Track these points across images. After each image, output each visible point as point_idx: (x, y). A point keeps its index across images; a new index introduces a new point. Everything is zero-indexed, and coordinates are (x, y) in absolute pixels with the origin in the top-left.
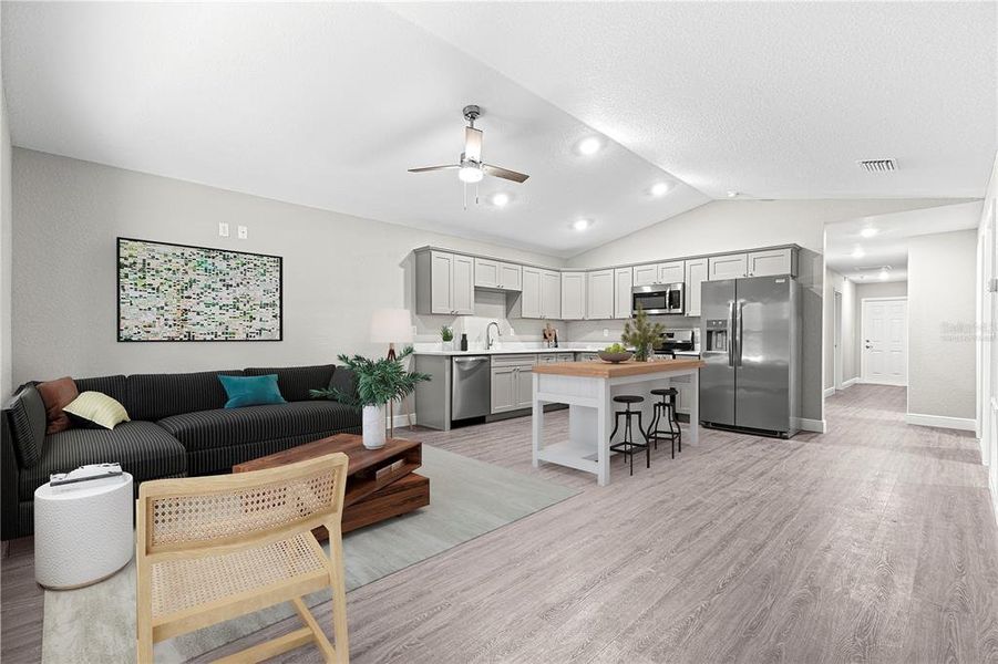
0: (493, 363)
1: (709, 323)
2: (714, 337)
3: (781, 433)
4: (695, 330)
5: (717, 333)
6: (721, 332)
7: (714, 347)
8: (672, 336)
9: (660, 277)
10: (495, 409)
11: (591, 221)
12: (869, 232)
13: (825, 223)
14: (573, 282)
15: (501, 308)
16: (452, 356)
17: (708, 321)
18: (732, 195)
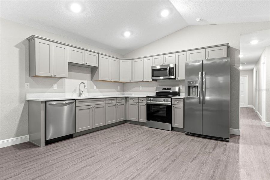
0: (77, 104)
1: (189, 82)
2: (191, 90)
3: (225, 139)
4: (180, 86)
5: (193, 87)
6: (195, 87)
7: (191, 94)
8: (170, 89)
9: (164, 61)
10: (79, 129)
11: (132, 32)
12: (255, 42)
13: (241, 35)
14: (125, 64)
15: (89, 76)
16: (46, 101)
17: (188, 81)
18: (198, 20)
